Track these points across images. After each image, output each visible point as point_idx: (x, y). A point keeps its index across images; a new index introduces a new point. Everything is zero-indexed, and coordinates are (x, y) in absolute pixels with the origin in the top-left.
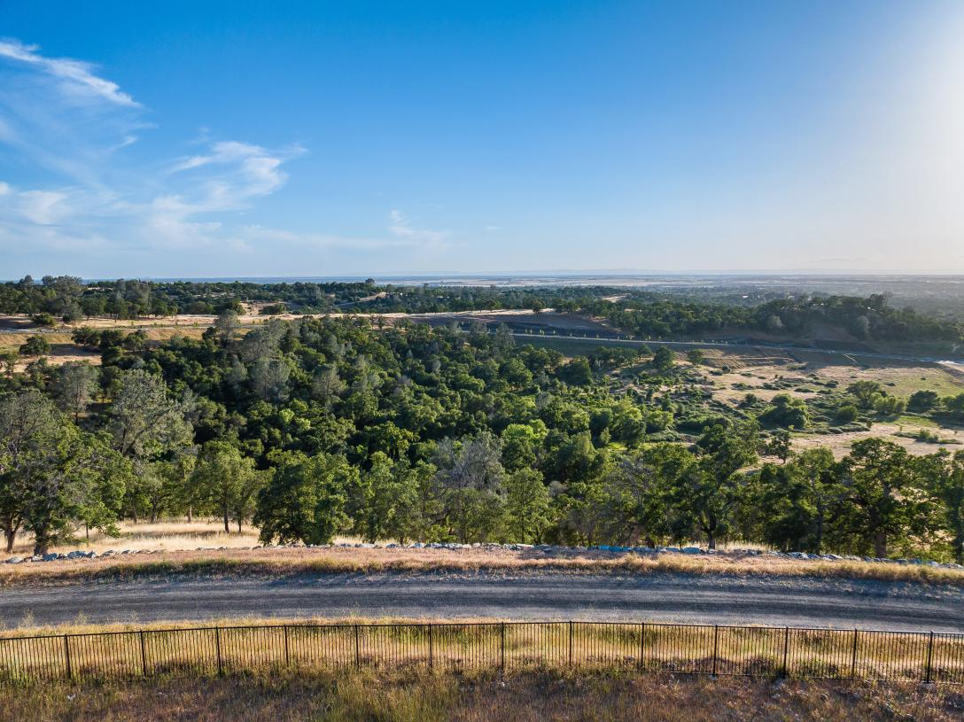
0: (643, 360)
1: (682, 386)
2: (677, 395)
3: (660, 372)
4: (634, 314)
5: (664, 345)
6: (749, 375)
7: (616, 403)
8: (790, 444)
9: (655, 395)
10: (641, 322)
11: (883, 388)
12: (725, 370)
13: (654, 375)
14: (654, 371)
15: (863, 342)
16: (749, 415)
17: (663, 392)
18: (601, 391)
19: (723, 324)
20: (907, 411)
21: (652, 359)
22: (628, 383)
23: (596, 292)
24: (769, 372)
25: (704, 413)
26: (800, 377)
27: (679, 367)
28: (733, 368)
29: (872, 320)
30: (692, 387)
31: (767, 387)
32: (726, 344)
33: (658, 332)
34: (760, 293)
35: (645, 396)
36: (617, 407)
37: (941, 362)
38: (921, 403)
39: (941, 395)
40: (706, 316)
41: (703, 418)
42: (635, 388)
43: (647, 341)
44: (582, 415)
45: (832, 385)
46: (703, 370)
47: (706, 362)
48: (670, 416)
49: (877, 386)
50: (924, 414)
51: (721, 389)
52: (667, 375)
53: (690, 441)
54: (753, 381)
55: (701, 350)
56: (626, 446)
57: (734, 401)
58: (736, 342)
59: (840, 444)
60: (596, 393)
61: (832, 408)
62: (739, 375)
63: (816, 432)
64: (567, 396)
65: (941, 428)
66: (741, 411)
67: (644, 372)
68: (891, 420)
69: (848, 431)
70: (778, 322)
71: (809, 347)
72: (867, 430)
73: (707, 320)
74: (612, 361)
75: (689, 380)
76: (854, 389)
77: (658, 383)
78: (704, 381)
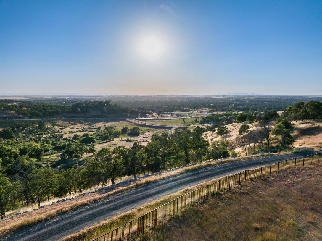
0: (34, 126)
1: (51, 135)
2: (50, 137)
3: (42, 130)
4: (28, 110)
5: (41, 120)
6: (73, 128)
7: (29, 143)
8: (95, 148)
9: (42, 139)
10: (30, 112)
11: (114, 128)
12: (65, 127)
13: (39, 131)
14: (39, 130)
15: (105, 115)
16: (77, 141)
17: (44, 137)
18: (19, 140)
19: (61, 111)
20: (121, 134)
21: (37, 126)
22: (30, 136)
23: (6, 102)
24: (79, 126)
25: (62, 143)
26: (89, 127)
27: (48, 128)
28: (67, 126)
29: (107, 108)
30: (55, 134)
31: (80, 131)
32: (64, 118)
33: (38, 116)
34: (69, 101)
35: (38, 139)
36: (29, 145)
37: (126, 119)
38: (124, 131)
39: (129, 128)
40: (55, 109)
41: (62, 144)
42: (33, 137)
43: (34, 119)
44: (15, 150)
45: (99, 128)
46: (57, 128)
47: (58, 125)
48: (51, 145)
49: (113, 127)
50: (126, 134)
51: (65, 134)
52: (44, 131)
53: (59, 153)
54: (75, 130)
55: (56, 121)
56: (37, 159)
57: (70, 137)
58: (67, 117)
59: (107, 146)
60: (17, 141)
61: (101, 135)
62: (70, 129)
63: (99, 143)
64: (4, 143)
65: (131, 137)
66: (74, 140)
67: (35, 131)
68: (118, 137)
69: (108, 142)
70: (80, 110)
71: (90, 117)
72: (113, 141)
73: (56, 110)
74: (21, 128)
75: (53, 132)
76: (107, 129)
77: (42, 134)
78: (58, 132)
